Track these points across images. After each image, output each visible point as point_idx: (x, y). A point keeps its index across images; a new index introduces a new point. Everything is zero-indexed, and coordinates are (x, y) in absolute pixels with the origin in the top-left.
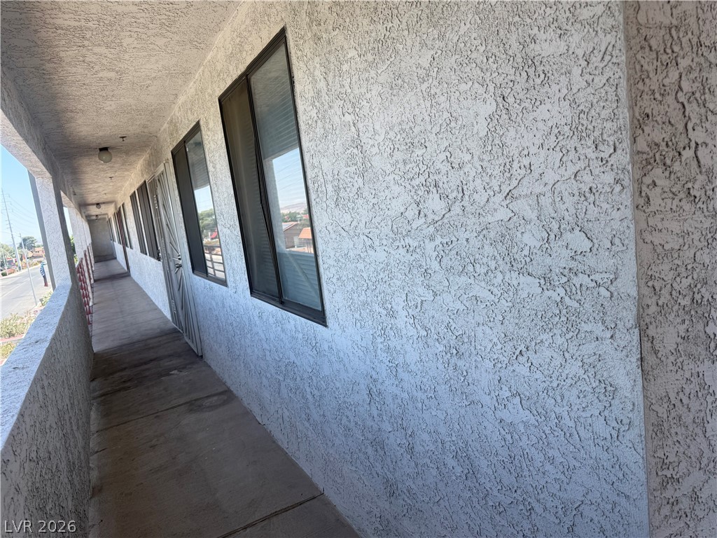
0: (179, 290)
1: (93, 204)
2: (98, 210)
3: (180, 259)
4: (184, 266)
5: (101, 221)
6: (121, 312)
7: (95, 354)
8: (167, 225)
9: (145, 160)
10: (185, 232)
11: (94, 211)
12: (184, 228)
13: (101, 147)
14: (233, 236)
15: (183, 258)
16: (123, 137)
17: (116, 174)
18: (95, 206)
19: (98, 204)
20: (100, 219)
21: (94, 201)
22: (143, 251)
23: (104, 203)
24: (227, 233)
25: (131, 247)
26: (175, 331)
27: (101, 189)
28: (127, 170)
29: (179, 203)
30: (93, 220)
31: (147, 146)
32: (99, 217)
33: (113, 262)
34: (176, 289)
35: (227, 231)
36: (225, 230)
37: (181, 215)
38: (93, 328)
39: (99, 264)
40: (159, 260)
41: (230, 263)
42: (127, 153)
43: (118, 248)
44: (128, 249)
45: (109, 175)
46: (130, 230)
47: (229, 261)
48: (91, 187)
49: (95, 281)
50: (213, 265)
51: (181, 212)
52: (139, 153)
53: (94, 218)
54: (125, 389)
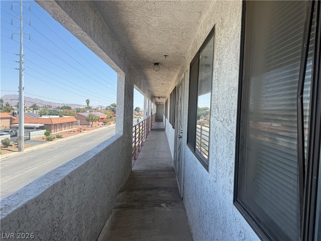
0: (179, 149)
1: (157, 97)
2: (159, 100)
3: (181, 133)
4: (183, 137)
5: (161, 105)
6: (154, 149)
7: (132, 172)
8: (180, 110)
9: (178, 75)
10: (187, 117)
11: (158, 100)
12: (187, 114)
13: (155, 63)
14: (225, 131)
15: (184, 133)
16: (166, 56)
17: (165, 82)
18: (158, 98)
19: (159, 97)
20: (161, 104)
21: (158, 96)
22: (170, 122)
23: (161, 97)
24: (219, 126)
25: (167, 119)
26: (173, 170)
27: (159, 90)
28: (170, 81)
29: (188, 98)
30: (158, 104)
31: (179, 65)
32: (160, 103)
33: (162, 122)
34: (178, 149)
35: (218, 124)
36: (217, 123)
37: (188, 106)
38: (139, 155)
39: (156, 122)
40: (174, 129)
41: (215, 153)
42: (169, 68)
43: (164, 117)
44: (166, 119)
45: (162, 82)
46: (168, 110)
47: (214, 151)
48: (155, 88)
49: (151, 130)
50: (201, 139)
51: (188, 104)
52: (175, 70)
53: (159, 103)
54: (133, 207)
